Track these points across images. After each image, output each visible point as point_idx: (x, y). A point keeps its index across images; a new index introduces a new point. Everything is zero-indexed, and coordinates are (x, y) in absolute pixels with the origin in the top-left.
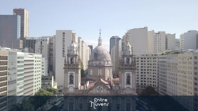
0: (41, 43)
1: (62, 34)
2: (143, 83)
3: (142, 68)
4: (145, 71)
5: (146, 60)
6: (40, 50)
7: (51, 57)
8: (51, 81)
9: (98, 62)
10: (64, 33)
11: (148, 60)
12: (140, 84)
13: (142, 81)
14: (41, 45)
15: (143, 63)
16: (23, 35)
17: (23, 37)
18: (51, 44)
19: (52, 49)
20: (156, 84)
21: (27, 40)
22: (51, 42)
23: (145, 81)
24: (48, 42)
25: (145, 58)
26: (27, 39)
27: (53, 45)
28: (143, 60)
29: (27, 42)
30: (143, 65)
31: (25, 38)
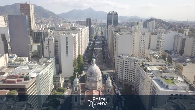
0: (48, 42)
1: (65, 39)
2: (126, 79)
3: (126, 69)
4: (128, 73)
5: (129, 63)
6: (48, 47)
7: (57, 52)
8: (60, 79)
9: (92, 78)
10: (67, 38)
11: (131, 63)
12: (124, 79)
13: (125, 78)
14: (49, 44)
15: (127, 65)
16: (31, 28)
17: (31, 30)
18: (56, 42)
19: (57, 46)
20: (135, 81)
21: (34, 33)
22: (56, 40)
23: (127, 78)
24: (54, 41)
25: (128, 62)
26: (34, 31)
27: (58, 42)
28: (127, 63)
29: (35, 34)
30: (127, 67)
31: (33, 31)
